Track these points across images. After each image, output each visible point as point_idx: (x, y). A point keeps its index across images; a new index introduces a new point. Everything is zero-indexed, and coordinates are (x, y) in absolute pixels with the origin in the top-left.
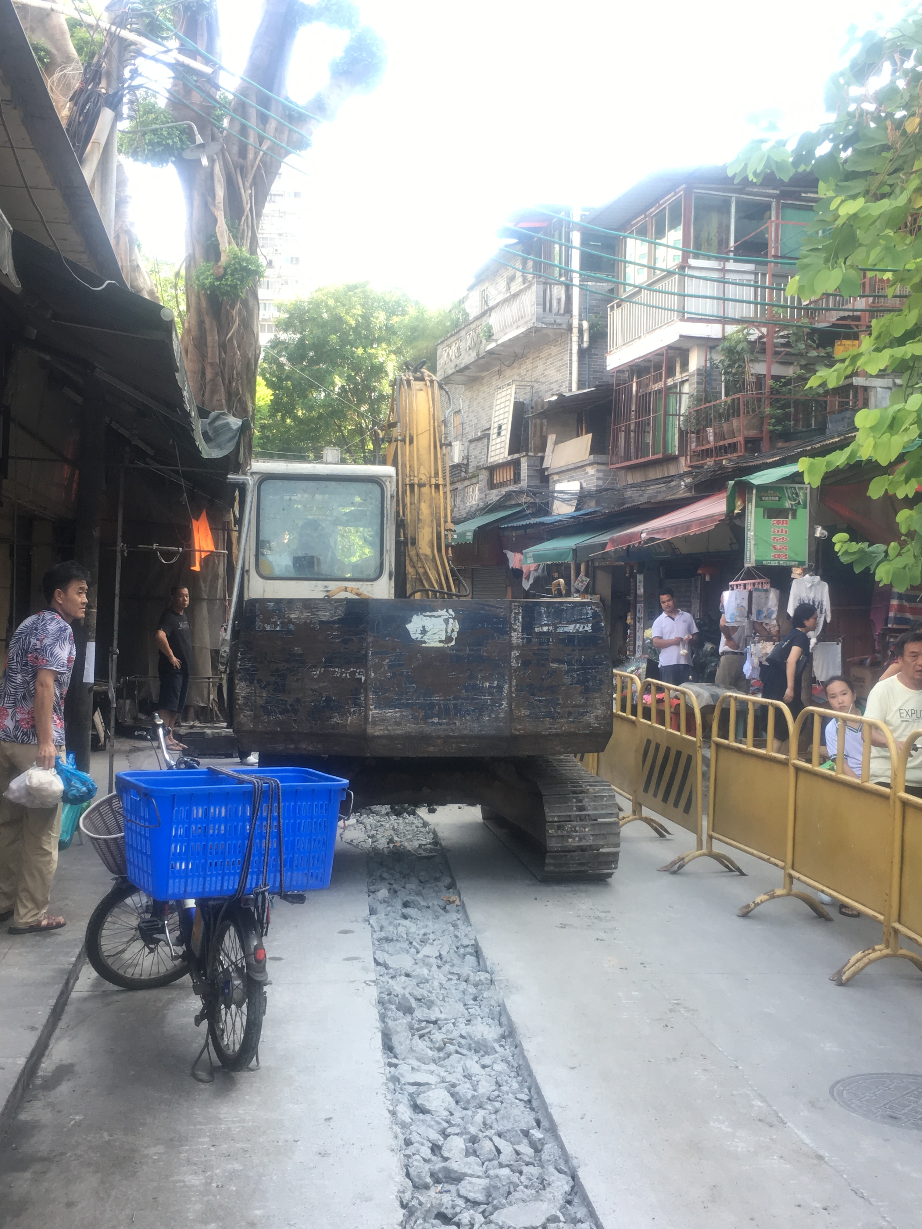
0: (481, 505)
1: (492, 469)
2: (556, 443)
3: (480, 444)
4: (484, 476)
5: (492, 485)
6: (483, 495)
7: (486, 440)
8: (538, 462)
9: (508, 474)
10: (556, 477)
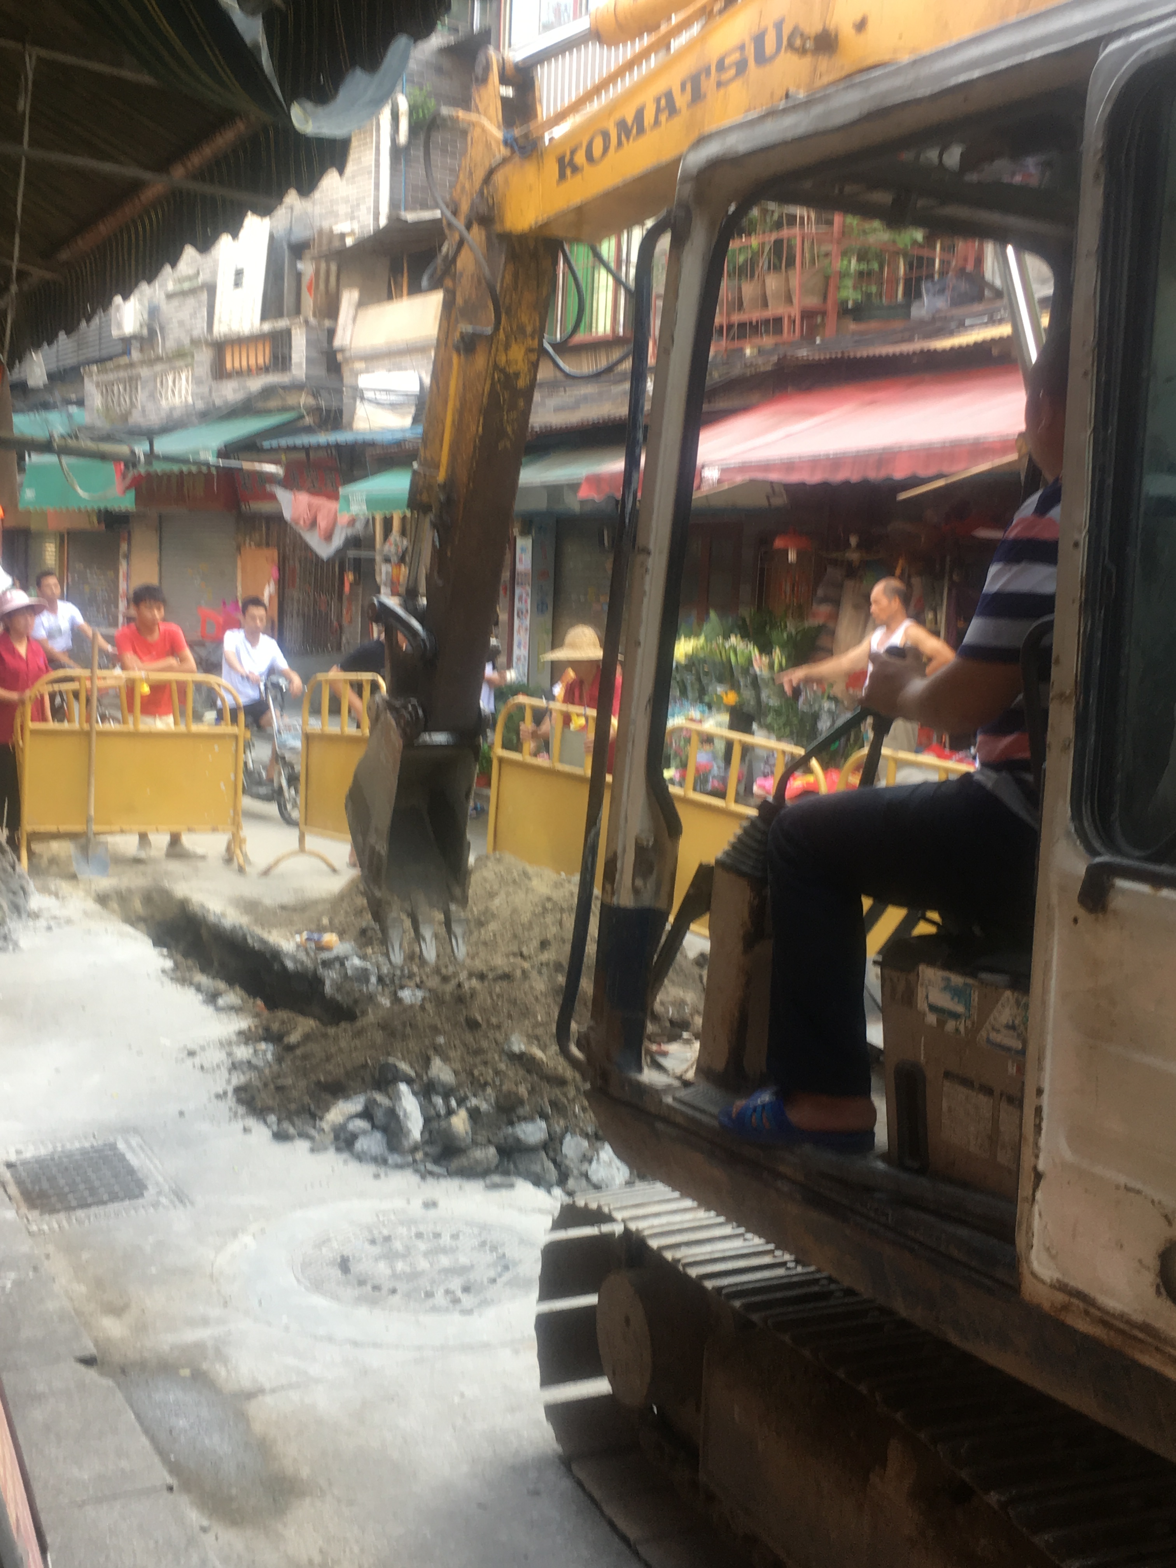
0: (200, 405)
1: (220, 347)
2: (361, 304)
3: (191, 302)
4: (204, 357)
5: (219, 372)
6: (206, 390)
7: (204, 296)
8: (324, 337)
9: (261, 356)
10: (359, 365)
